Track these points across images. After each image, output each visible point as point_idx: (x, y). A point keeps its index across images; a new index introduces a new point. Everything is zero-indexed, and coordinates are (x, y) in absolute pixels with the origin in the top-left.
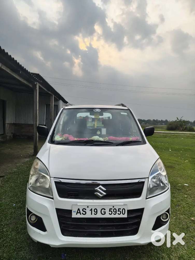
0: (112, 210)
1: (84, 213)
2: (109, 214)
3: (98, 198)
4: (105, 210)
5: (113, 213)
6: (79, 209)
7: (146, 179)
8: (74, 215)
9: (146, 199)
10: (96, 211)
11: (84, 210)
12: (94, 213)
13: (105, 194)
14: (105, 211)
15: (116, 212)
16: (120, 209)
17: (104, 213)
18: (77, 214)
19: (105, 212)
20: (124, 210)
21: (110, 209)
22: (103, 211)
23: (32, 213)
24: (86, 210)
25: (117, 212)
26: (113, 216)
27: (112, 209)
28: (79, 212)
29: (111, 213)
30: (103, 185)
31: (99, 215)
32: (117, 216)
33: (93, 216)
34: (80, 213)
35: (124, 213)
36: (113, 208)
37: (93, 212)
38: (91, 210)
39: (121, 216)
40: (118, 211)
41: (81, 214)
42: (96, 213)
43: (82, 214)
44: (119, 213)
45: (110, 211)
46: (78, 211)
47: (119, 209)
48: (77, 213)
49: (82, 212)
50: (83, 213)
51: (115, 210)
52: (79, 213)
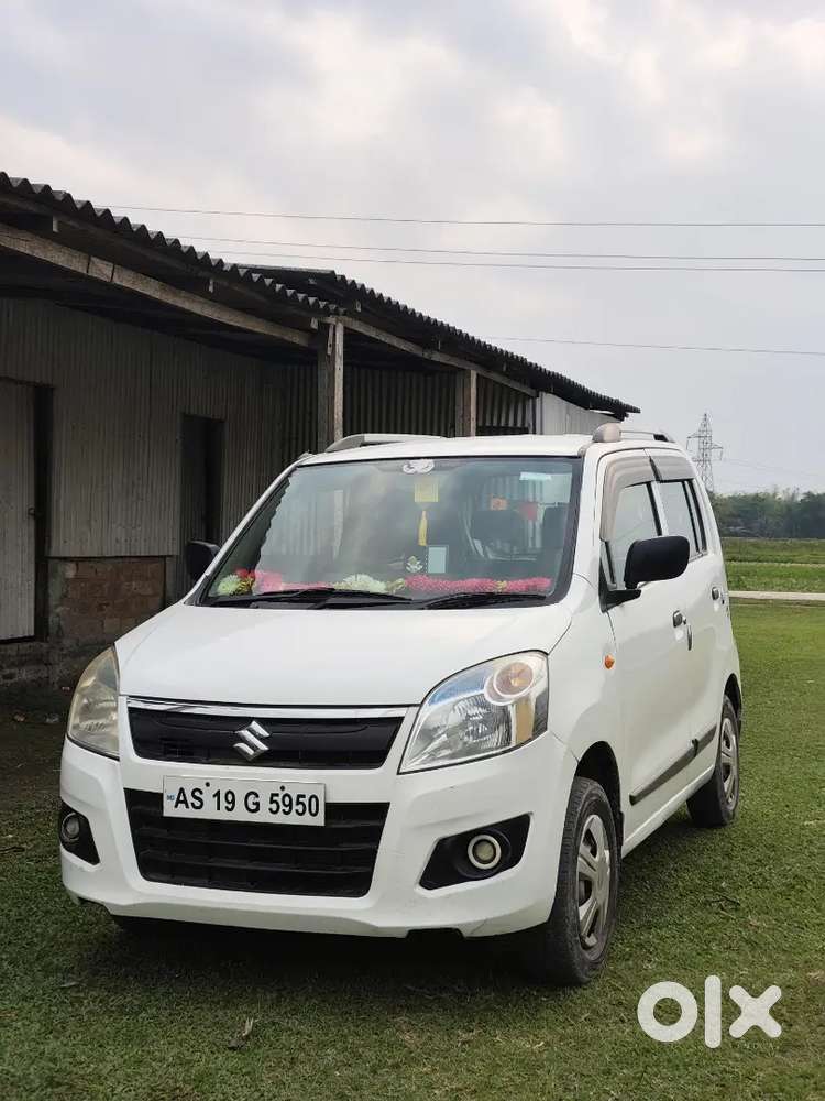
0: (279, 799)
1: (197, 803)
2: (271, 810)
3: (242, 759)
4: (257, 796)
5: (282, 807)
6: (182, 791)
7: (411, 708)
8: (170, 810)
9: (399, 773)
10: (230, 799)
11: (197, 794)
12: (226, 804)
13: (263, 747)
14: (257, 800)
15: (290, 805)
16: (303, 796)
17: (254, 807)
18: (176, 806)
19: (257, 804)
20: (314, 800)
21: (273, 795)
22: (251, 799)
23: (72, 810)
24: (201, 792)
25: (295, 807)
26: (280, 819)
27: (277, 795)
28: (182, 798)
29: (274, 807)
30: (263, 722)
31: (240, 815)
32: (293, 819)
33: (223, 815)
34: (185, 802)
35: (314, 811)
36: (281, 794)
37: (223, 804)
38: (217, 794)
39: (307, 820)
40: (298, 803)
41: (187, 807)
42: (230, 806)
43: (190, 805)
44: (300, 808)
45: (272, 802)
46: (179, 797)
47: (299, 796)
48: (178, 802)
49: (190, 799)
50: (193, 804)
51: (287, 800)
52: (182, 802)
